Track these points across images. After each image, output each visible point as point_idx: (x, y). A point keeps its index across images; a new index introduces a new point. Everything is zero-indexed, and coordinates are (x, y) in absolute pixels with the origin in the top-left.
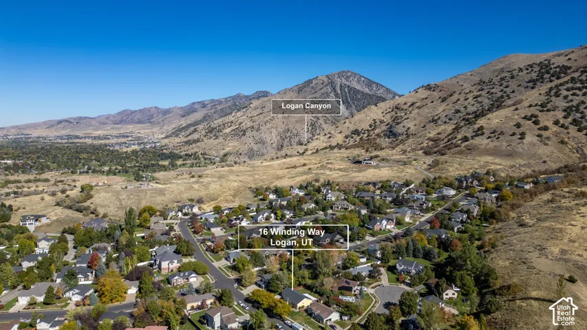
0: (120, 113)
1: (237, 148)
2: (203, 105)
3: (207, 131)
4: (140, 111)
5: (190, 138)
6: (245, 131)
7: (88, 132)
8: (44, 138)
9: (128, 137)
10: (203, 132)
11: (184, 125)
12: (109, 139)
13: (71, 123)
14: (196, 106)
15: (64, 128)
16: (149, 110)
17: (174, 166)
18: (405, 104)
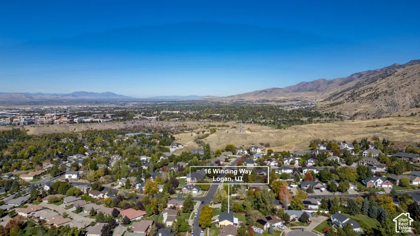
0: (298, 85)
1: (367, 110)
2: (360, 75)
3: (350, 96)
4: (312, 82)
5: (336, 101)
6: (378, 95)
7: (275, 97)
8: (250, 102)
9: (298, 100)
10: (347, 97)
11: (339, 91)
12: (286, 102)
13: (267, 92)
14: (354, 77)
15: (263, 95)
16: (318, 81)
17: (310, 121)
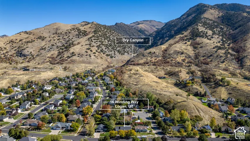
18: (16, 40)
